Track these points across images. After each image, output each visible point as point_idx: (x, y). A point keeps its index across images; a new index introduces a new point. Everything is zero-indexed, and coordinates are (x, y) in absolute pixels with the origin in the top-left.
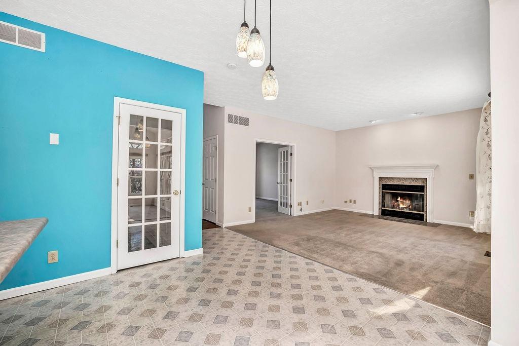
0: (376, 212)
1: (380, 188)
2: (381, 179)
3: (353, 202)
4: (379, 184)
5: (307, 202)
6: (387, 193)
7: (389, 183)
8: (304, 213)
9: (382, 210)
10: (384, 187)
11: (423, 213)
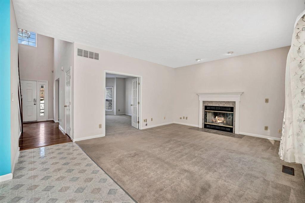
0: (201, 126)
1: (203, 108)
2: (204, 102)
3: (185, 118)
4: (203, 105)
5: (152, 119)
6: (209, 112)
7: (209, 105)
8: (149, 127)
9: (205, 124)
10: (206, 108)
11: (232, 127)
